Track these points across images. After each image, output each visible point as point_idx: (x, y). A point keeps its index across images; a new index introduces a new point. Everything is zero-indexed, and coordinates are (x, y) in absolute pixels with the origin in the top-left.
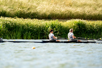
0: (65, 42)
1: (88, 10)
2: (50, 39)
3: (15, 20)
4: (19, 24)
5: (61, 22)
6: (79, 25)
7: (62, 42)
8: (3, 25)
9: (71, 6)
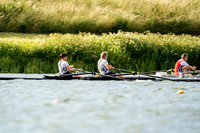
0: (92, 79)
2: (61, 73)
3: (145, 37)
4: (153, 45)
7: (85, 79)
8: (122, 47)
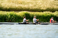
1: (31, 6)
5: (16, 13)
6: (26, 14)
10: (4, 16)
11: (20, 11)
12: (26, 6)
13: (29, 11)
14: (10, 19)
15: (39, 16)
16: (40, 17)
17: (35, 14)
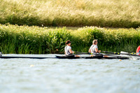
1: (106, 15)
3: (7, 27)
4: (13, 33)
5: (70, 31)
6: (94, 34)
9: (84, 8)
10: (41, 38)
11: (80, 27)
12: (95, 15)
13: (102, 26)
14: (56, 45)
15: (126, 38)
16: (128, 42)
17: (117, 33)
